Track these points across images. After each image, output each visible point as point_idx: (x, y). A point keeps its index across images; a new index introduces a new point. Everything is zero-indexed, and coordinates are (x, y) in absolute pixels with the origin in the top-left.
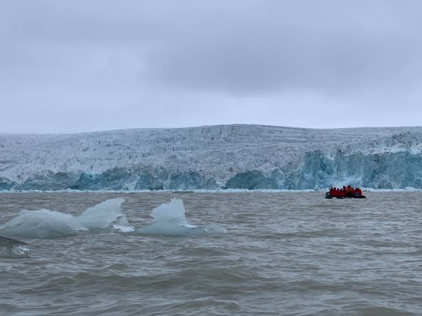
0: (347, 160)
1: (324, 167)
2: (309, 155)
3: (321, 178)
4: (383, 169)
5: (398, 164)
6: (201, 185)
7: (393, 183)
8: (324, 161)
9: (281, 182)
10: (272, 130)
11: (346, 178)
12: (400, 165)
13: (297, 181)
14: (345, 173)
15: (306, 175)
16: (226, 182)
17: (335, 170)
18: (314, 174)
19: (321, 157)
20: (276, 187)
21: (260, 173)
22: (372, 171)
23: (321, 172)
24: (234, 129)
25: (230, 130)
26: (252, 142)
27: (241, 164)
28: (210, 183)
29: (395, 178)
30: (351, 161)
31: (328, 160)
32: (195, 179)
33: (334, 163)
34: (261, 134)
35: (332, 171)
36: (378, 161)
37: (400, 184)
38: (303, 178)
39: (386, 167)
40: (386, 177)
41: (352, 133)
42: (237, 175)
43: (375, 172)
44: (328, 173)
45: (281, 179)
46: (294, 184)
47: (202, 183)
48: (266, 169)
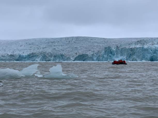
0: (120, 50)
1: (111, 53)
2: (106, 48)
3: (110, 57)
4: (134, 54)
5: (139, 52)
6: (65, 59)
7: (137, 59)
8: (111, 51)
9: (95, 58)
10: (92, 39)
11: (120, 57)
12: (140, 52)
13: (101, 58)
14: (119, 55)
15: (105, 56)
16: (74, 58)
17: (116, 54)
18: (107, 56)
19: (110, 49)
20: (93, 60)
21: (87, 55)
22: (129, 54)
23: (110, 55)
25: (76, 38)
26: (84, 43)
27: (80, 52)
28: (68, 59)
29: (138, 57)
30: (121, 50)
31: (113, 50)
32: (63, 57)
33: (115, 51)
34: (88, 40)
35: (115, 54)
36: (132, 50)
37: (140, 59)
38: (103, 57)
39: (135, 53)
40: (134, 57)
41: (122, 40)
42: (79, 56)
43: (131, 55)
44: (113, 55)
45: (95, 57)
46: (100, 59)
47: (65, 58)
48: (90, 53)
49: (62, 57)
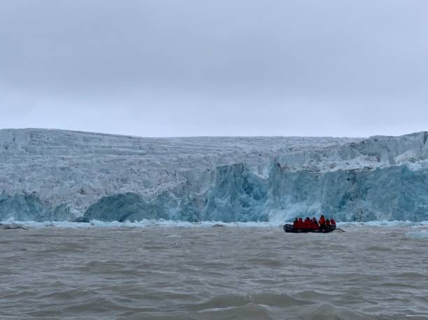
0: (294, 178)
1: (248, 189)
2: (223, 170)
3: (245, 205)
4: (362, 193)
5: (388, 185)
7: (378, 213)
8: (250, 181)
9: (173, 211)
11: (290, 205)
12: (392, 186)
13: (203, 209)
14: (289, 198)
15: (218, 200)
16: (84, 211)
17: (270, 192)
18: (232, 199)
19: (244, 174)
20: (166, 217)
22: (342, 194)
23: (244, 196)
24: (33, 134)
28: (60, 212)
29: (382, 205)
30: (299, 180)
31: (256, 179)
33: (267, 183)
35: (264, 194)
36: (354, 180)
37: (390, 215)
38: (213, 205)
39: (367, 189)
40: (365, 204)
43: (347, 196)
44: (257, 198)
45: (175, 204)
46: (197, 214)
49: (30, 205)
